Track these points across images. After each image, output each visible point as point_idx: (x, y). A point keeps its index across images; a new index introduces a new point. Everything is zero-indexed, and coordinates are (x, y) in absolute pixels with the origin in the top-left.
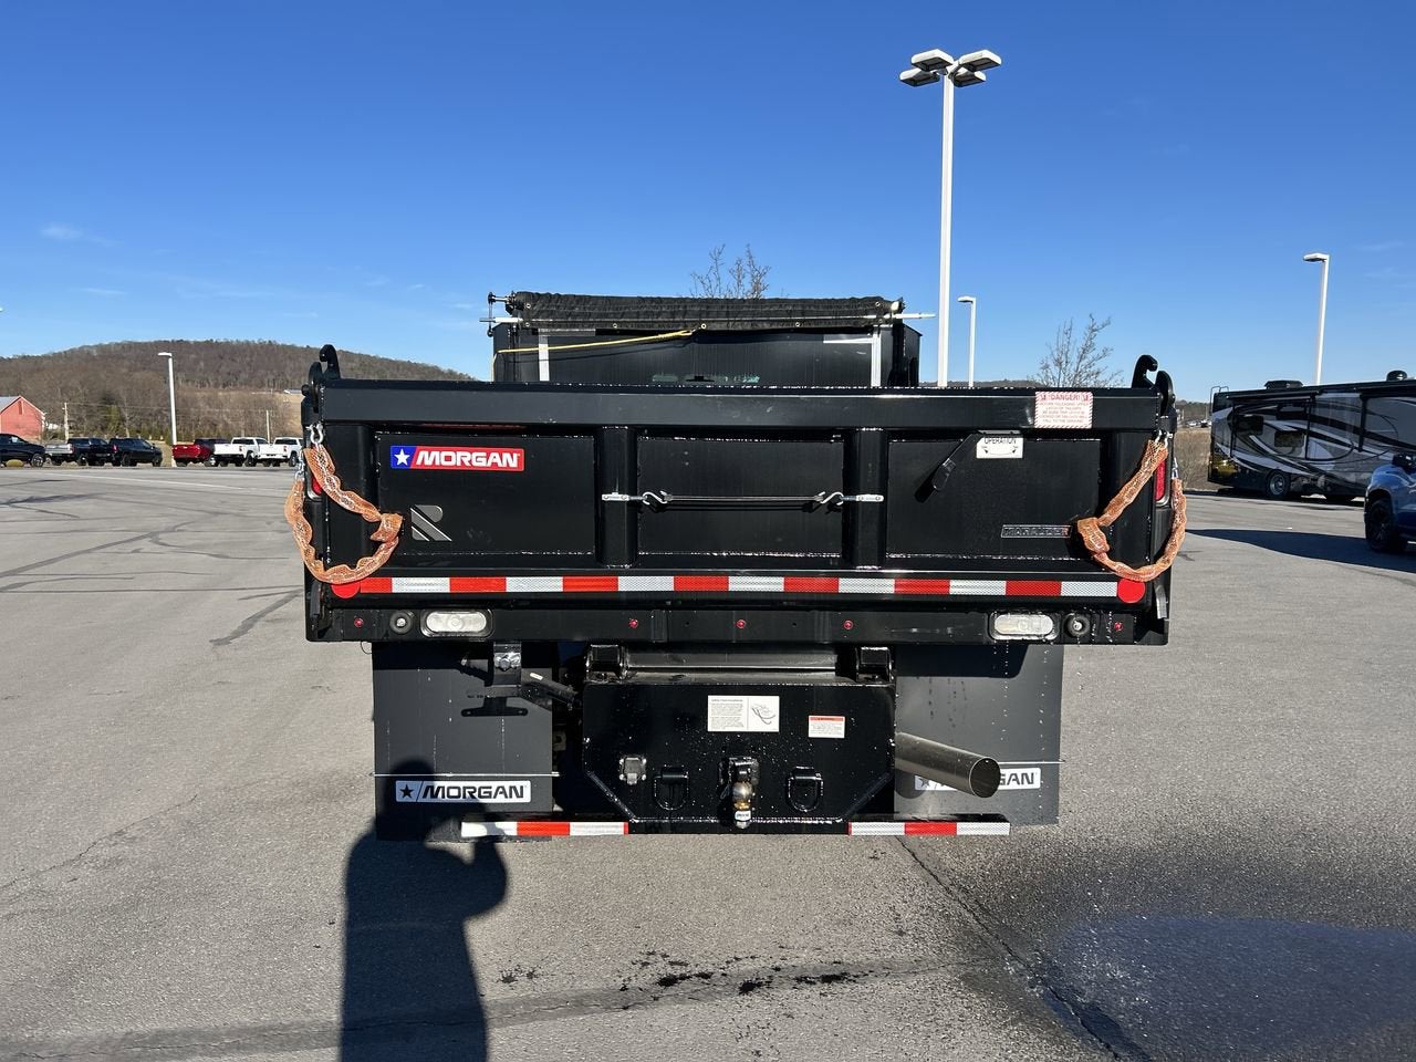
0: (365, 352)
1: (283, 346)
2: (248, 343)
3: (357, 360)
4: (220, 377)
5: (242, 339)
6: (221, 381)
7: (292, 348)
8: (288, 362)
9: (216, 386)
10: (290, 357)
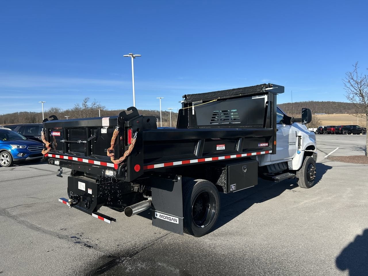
0: (339, 101)
1: (315, 102)
2: (306, 102)
3: (337, 104)
4: (298, 111)
5: (304, 101)
6: (298, 112)
7: (318, 102)
8: (317, 106)
9: (297, 114)
10: (317, 105)
